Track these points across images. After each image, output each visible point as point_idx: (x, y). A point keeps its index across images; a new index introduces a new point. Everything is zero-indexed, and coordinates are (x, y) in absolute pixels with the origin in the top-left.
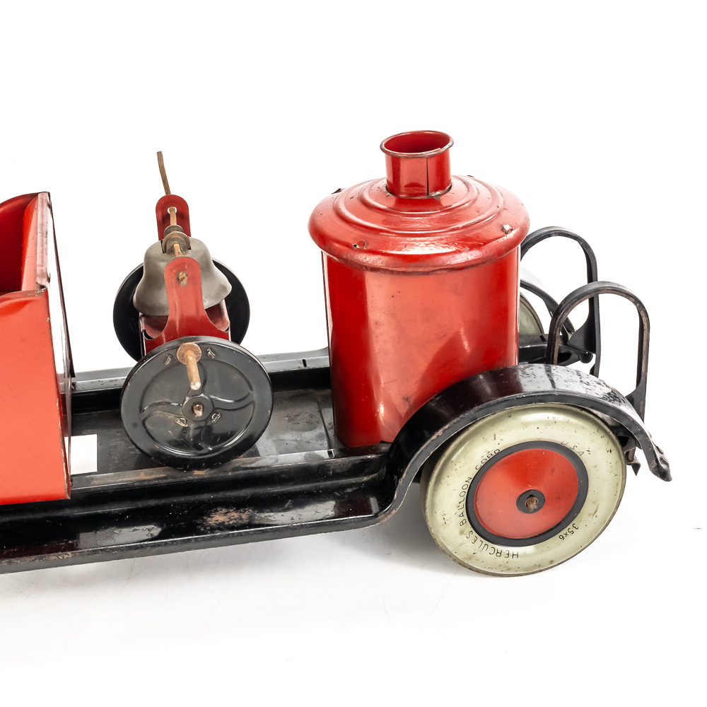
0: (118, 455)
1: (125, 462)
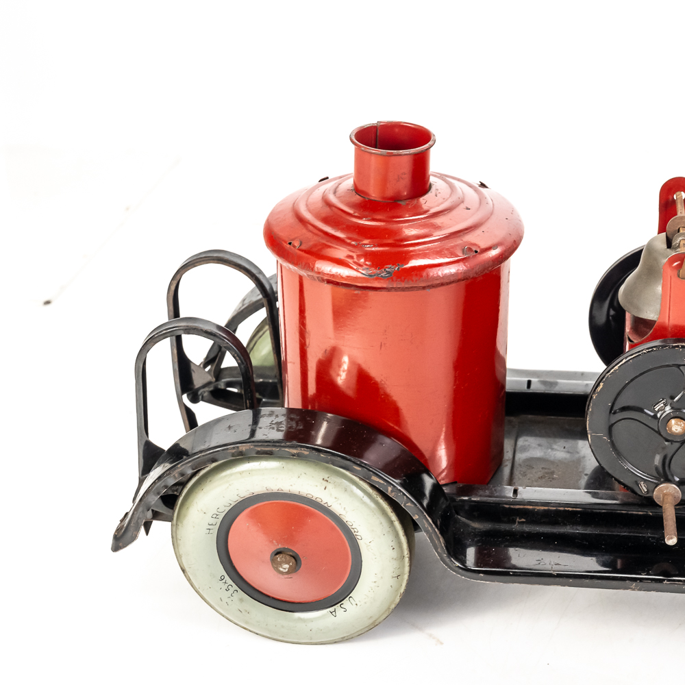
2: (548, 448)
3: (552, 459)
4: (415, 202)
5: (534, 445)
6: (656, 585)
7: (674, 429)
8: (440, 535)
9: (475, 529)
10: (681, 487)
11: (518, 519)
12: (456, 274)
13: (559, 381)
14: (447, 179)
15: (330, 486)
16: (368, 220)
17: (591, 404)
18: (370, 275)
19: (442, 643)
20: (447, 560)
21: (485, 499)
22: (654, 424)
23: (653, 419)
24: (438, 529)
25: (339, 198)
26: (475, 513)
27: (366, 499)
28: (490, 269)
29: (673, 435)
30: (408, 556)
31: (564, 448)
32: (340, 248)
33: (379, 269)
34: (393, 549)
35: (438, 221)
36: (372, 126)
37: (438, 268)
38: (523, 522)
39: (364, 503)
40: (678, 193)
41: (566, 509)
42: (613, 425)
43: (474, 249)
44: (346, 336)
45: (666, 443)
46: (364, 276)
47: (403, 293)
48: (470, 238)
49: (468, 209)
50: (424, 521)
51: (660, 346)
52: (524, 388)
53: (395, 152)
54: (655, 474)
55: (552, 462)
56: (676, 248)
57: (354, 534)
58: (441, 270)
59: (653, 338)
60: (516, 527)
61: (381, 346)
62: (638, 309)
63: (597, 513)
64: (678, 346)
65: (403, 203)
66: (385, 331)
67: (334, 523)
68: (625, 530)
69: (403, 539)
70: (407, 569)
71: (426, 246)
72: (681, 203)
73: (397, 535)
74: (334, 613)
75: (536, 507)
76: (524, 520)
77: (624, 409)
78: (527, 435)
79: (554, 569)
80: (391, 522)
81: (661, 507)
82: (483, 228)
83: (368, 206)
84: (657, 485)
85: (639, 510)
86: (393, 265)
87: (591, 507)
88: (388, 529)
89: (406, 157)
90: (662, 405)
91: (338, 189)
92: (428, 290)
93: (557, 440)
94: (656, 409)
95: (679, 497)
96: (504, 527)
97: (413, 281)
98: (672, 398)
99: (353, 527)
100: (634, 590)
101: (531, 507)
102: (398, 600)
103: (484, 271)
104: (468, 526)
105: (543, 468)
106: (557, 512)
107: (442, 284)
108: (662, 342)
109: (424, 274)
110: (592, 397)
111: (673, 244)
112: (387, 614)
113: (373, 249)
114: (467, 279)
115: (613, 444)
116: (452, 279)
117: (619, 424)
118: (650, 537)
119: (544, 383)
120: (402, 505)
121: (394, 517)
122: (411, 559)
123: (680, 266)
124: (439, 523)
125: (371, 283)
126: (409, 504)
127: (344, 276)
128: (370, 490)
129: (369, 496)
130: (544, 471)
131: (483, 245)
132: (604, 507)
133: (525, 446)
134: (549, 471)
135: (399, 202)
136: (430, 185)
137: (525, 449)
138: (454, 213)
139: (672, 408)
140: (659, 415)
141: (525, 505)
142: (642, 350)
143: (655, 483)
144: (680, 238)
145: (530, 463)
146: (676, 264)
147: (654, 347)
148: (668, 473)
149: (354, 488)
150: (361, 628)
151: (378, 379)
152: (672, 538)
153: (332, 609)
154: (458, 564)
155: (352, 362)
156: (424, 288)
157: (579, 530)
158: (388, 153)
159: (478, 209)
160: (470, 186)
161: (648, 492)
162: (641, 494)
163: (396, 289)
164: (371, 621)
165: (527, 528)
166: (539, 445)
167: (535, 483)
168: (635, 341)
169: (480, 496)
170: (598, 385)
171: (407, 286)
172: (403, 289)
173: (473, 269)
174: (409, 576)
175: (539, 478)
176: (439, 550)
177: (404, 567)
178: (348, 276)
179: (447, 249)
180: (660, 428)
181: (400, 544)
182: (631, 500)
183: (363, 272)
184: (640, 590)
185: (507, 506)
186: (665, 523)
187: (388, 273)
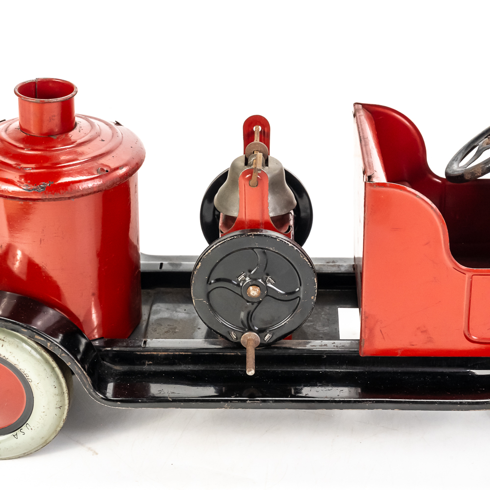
0: (321, 318)
1: (316, 312)
2: (173, 311)
3: (176, 318)
4: (64, 136)
5: (163, 309)
6: (242, 404)
7: (251, 293)
8: (87, 376)
9: (116, 370)
10: (260, 334)
11: (147, 362)
12: (92, 188)
13: (182, 263)
14: (90, 119)
15: (6, 344)
16: (28, 150)
17: (194, 278)
18: (29, 190)
19: (97, 454)
20: (94, 393)
21: (122, 349)
22: (238, 290)
23: (237, 287)
24: (85, 371)
25: (9, 135)
26: (117, 360)
27: (33, 352)
28: (118, 183)
29: (252, 297)
30: (67, 392)
31: (185, 310)
32: (7, 171)
33: (36, 185)
34: (55, 387)
35: (80, 149)
36: (32, 82)
37: (79, 184)
38: (151, 364)
39: (32, 355)
40: (257, 126)
41: (180, 353)
42: (209, 292)
43: (105, 169)
44: (15, 235)
45: (248, 304)
46: (24, 191)
47: (54, 202)
48: (103, 161)
49: (103, 141)
50: (76, 367)
51: (239, 235)
52: (158, 268)
53: (46, 100)
54: (242, 326)
55: (176, 321)
56: (251, 166)
57: (27, 378)
58: (81, 185)
59: (236, 229)
60: (146, 368)
61: (41, 241)
62: (227, 209)
63: (202, 355)
64: (251, 235)
65: (54, 137)
66: (43, 230)
67: (11, 371)
68: (222, 366)
69: (63, 381)
70: (67, 401)
71: (71, 168)
72: (257, 134)
73: (58, 378)
74: (16, 436)
75: (159, 353)
76: (151, 363)
77: (217, 280)
78: (160, 302)
79: (170, 396)
80: (53, 368)
81: (246, 348)
82: (113, 154)
83: (29, 140)
84: (243, 333)
85: (232, 351)
86: (46, 182)
87: (198, 351)
88: (51, 373)
89: (55, 104)
90: (243, 277)
91: (9, 128)
92: (72, 200)
93: (180, 305)
94: (239, 280)
95: (258, 342)
96: (137, 368)
97: (60, 193)
98: (250, 271)
99: (25, 373)
100: (226, 408)
101: (156, 353)
102: (62, 424)
103: (113, 184)
104: (111, 368)
105: (168, 325)
106: (174, 356)
107: (83, 195)
108: (241, 232)
109: (69, 188)
110: (194, 273)
111: (249, 162)
112: (55, 435)
113: (32, 171)
114: (101, 191)
115: (210, 305)
116: (90, 191)
117: (215, 291)
118: (240, 371)
119: (171, 264)
120: (59, 356)
121: (54, 364)
122: (69, 394)
123: (250, 178)
124: (86, 367)
125: (30, 196)
126: (64, 355)
127: (10, 191)
128: (36, 346)
129: (35, 350)
130: (169, 327)
131: (113, 166)
132: (207, 351)
133: (157, 310)
134: (173, 327)
135: (52, 137)
136: (76, 123)
137: (157, 312)
138: (92, 143)
139: (250, 279)
140: (241, 284)
141: (151, 352)
142: (227, 238)
143: (242, 332)
144: (253, 158)
145: (160, 322)
146: (248, 176)
147: (235, 236)
148: (251, 325)
149: (24, 345)
150: (37, 446)
151: (41, 265)
152: (251, 371)
153: (14, 433)
154: (101, 396)
155: (23, 254)
156: (69, 198)
157: (190, 368)
158: (42, 101)
159: (110, 141)
160: (107, 124)
161: (237, 338)
162: (233, 341)
163: (49, 200)
164: (43, 440)
165: (153, 368)
166: (167, 309)
167: (162, 336)
168: (224, 232)
169: (120, 347)
170: (198, 264)
171: (56, 197)
172: (55, 200)
173: (105, 184)
174: (69, 406)
175: (165, 332)
176: (87, 387)
177: (64, 400)
178: (13, 191)
179: (86, 170)
180: (243, 293)
181: (60, 384)
182: (226, 345)
183: (24, 188)
184: (231, 408)
185: (139, 353)
186: (247, 360)
187: (42, 188)
